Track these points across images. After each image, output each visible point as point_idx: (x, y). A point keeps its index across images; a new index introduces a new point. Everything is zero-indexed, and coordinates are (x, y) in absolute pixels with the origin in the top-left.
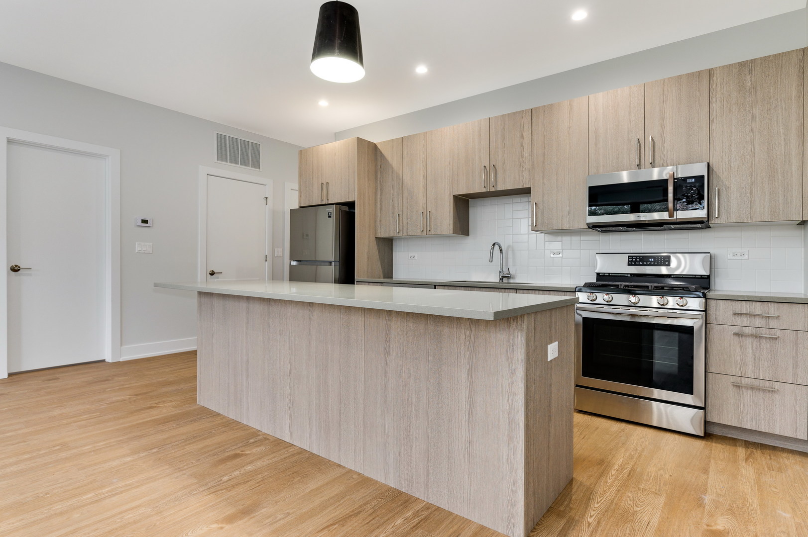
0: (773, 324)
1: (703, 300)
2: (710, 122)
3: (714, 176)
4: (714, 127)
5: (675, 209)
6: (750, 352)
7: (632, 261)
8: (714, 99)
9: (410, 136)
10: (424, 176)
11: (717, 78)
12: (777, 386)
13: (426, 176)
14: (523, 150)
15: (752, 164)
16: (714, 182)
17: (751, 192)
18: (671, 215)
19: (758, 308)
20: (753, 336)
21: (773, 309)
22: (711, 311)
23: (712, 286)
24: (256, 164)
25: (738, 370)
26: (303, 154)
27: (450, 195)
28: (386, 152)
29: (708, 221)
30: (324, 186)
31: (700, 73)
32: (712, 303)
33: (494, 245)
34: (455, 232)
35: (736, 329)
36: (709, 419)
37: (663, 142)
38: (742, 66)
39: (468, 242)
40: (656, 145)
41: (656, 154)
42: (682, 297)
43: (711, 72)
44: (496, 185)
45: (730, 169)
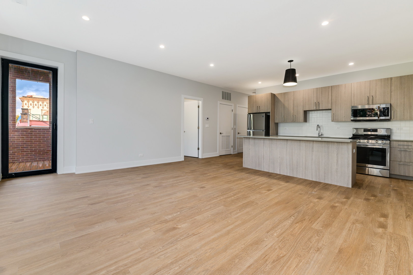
0: (410, 147)
1: (389, 141)
2: (391, 92)
3: (392, 107)
4: (392, 94)
5: (380, 116)
6: (403, 155)
7: (365, 130)
8: (392, 86)
9: (288, 92)
10: (293, 104)
11: (393, 80)
12: (411, 164)
13: (294, 104)
14: (329, 98)
15: (404, 104)
16: (392, 109)
17: (404, 112)
18: (379, 118)
19: (405, 143)
20: (404, 151)
21: (410, 143)
22: (392, 144)
23: (391, 138)
24: (230, 100)
25: (399, 160)
26: (250, 97)
27: (302, 110)
28: (279, 97)
29: (390, 120)
30: (258, 107)
31: (388, 79)
32: (392, 142)
33: (318, 125)
34: (304, 122)
35: (399, 149)
36: (390, 173)
37: (376, 97)
38: (401, 77)
39: (307, 124)
40: (374, 98)
41: (374, 100)
42: (383, 141)
43: (391, 78)
44: (319, 108)
45: (397, 106)
